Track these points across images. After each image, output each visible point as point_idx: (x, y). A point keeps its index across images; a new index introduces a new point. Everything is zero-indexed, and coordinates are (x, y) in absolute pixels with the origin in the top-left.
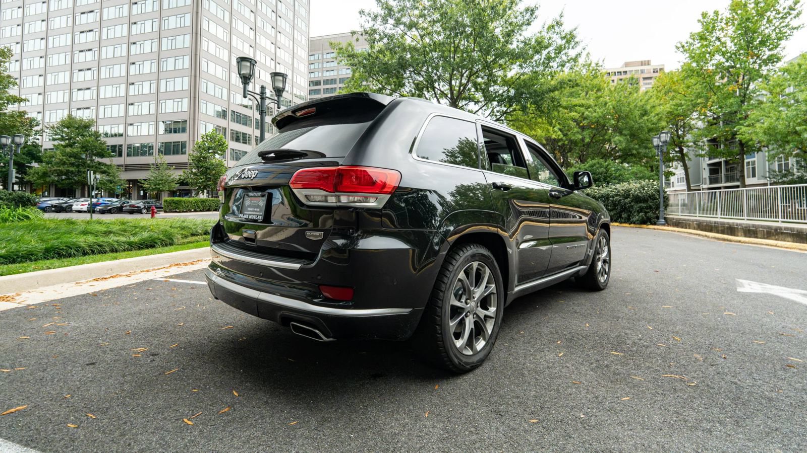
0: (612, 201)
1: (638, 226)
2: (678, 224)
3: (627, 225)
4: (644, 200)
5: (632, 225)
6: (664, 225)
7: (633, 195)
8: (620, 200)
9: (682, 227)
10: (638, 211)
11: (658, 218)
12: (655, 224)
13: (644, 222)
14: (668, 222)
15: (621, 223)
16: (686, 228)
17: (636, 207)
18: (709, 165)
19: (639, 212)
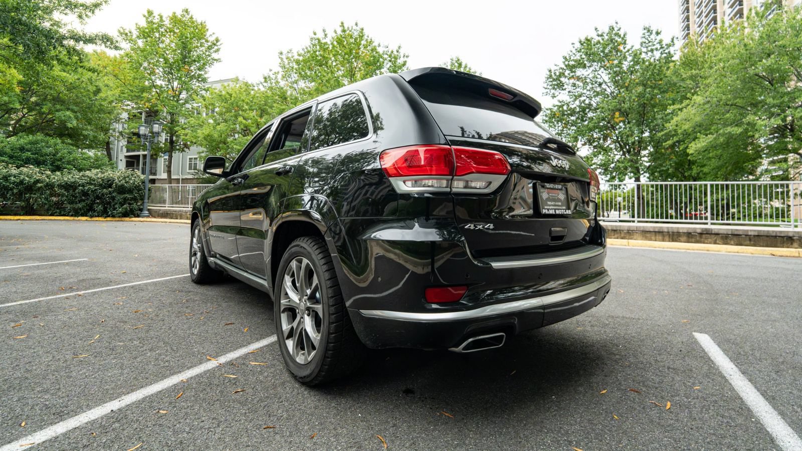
0: (82, 191)
1: (117, 219)
2: (165, 215)
3: (100, 219)
4: (130, 191)
5: (109, 219)
6: (148, 217)
7: (116, 185)
8: (96, 190)
9: (172, 218)
10: (120, 203)
11: (141, 210)
12: (138, 216)
13: (125, 215)
14: (152, 214)
15: (91, 217)
16: (177, 219)
17: (119, 198)
18: (126, 157)
19: (122, 205)
